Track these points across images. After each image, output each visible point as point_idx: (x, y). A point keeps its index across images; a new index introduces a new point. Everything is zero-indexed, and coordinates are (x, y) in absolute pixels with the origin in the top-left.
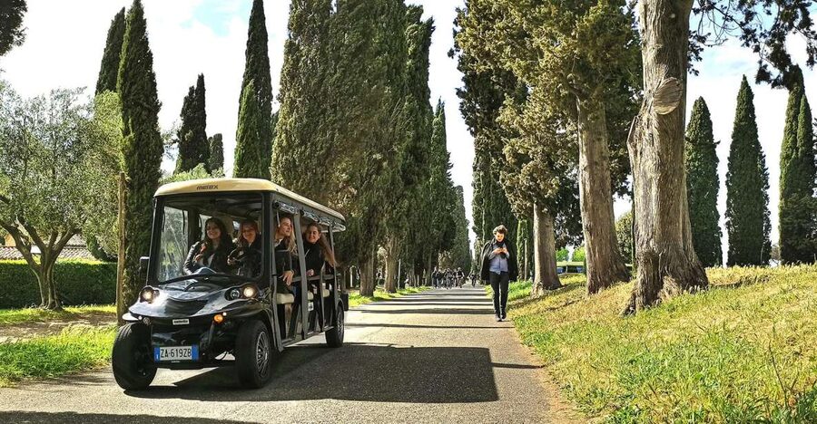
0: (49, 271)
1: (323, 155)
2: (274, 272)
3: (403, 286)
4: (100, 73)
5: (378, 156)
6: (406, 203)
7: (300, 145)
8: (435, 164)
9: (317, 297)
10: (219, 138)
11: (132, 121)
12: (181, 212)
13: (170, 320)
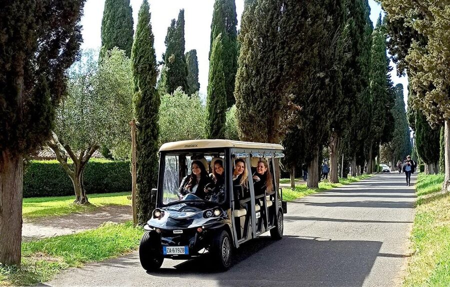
0: (80, 176)
1: (273, 82)
2: (233, 199)
3: (345, 176)
4: (104, 13)
5: (322, 75)
6: (347, 108)
7: (256, 75)
8: (376, 69)
9: (263, 208)
10: (194, 52)
11: (140, 83)
12: (174, 157)
13: (172, 231)
